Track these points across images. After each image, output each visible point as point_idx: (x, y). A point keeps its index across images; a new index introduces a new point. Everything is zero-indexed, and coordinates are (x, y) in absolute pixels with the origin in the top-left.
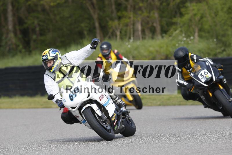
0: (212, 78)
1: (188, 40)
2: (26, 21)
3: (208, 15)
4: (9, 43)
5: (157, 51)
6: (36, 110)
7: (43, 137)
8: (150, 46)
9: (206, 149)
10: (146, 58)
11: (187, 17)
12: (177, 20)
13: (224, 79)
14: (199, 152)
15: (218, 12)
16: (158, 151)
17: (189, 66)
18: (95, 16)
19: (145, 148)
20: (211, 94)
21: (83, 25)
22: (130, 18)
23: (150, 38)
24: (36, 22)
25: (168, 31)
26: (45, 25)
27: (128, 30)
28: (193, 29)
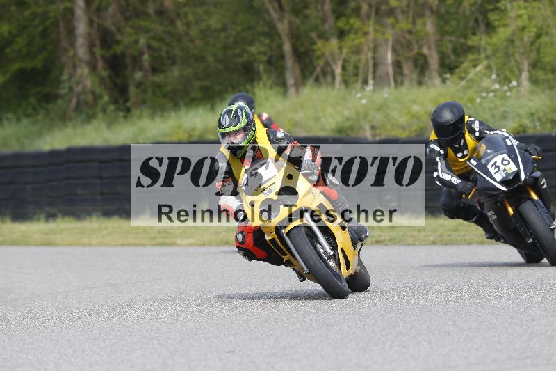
0: (517, 174)
1: (506, 88)
2: (119, 37)
3: (553, 30)
4: (79, 89)
6: (139, 249)
8: (414, 102)
11: (503, 33)
12: (480, 40)
13: (542, 178)
14: (526, 358)
16: (428, 354)
17: (462, 144)
18: (282, 27)
19: (395, 343)
20: (511, 211)
21: (253, 49)
22: (366, 34)
23: (414, 83)
24: (142, 41)
25: (457, 67)
26: (164, 48)
27: (363, 61)
28: (516, 62)
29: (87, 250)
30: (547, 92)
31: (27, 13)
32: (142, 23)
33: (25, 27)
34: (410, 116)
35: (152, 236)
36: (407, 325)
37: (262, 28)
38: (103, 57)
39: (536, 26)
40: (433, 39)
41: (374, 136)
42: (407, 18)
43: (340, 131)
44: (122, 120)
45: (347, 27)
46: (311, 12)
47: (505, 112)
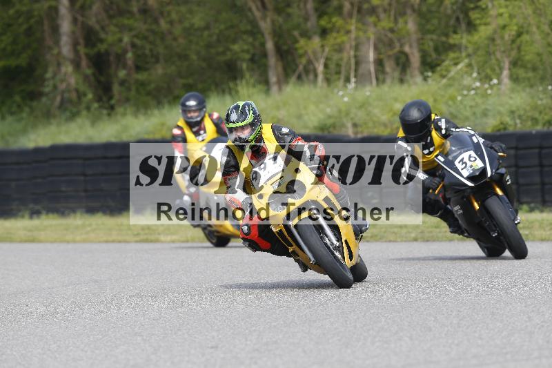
0: (484, 170)
1: (487, 86)
2: (103, 36)
3: (533, 29)
4: (63, 86)
6: (123, 245)
8: (396, 100)
11: (484, 32)
12: (461, 38)
13: (507, 175)
17: (429, 141)
18: (265, 26)
19: (377, 339)
20: (477, 206)
21: (236, 47)
22: (348, 32)
23: (396, 81)
24: (126, 39)
25: (439, 65)
26: (148, 47)
27: (345, 60)
28: (497, 60)
29: (70, 246)
30: (528, 90)
31: (11, 12)
32: (126, 22)
33: (9, 25)
34: (391, 114)
35: (136, 233)
36: (389, 321)
37: (245, 26)
38: (87, 55)
39: (517, 24)
40: (414, 37)
41: (356, 133)
42: (389, 16)
43: (322, 129)
44: (106, 118)
45: (329, 26)
46: (294, 10)
47: (486, 109)
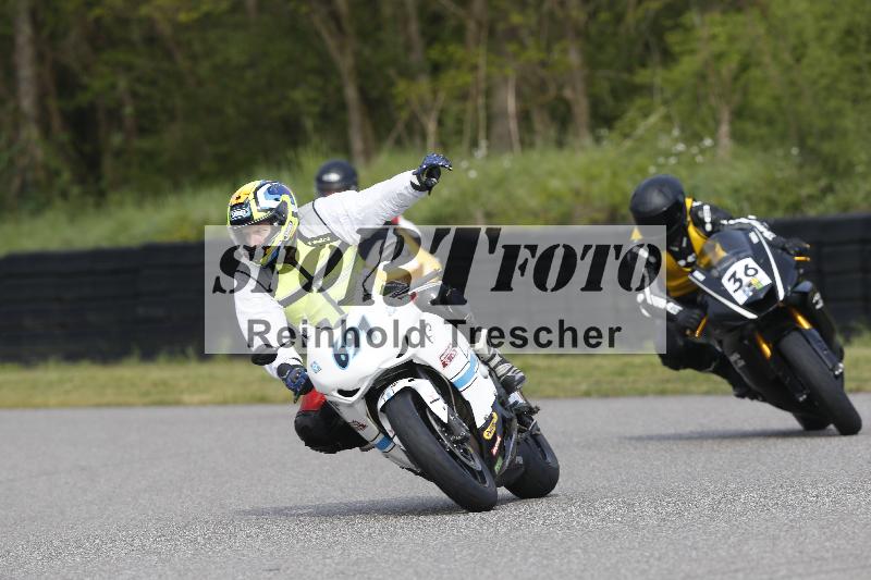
0: (772, 289)
1: (695, 150)
2: (85, 80)
3: (767, 59)
4: (23, 162)
5: (577, 193)
7: (150, 513)
8: (552, 174)
9: (763, 558)
10: (536, 217)
11: (687, 66)
12: (654, 75)
13: (815, 293)
14: (736, 571)
15: (805, 45)
16: (583, 568)
17: (684, 245)
18: (345, 63)
19: (531, 553)
20: (767, 350)
21: (298, 95)
22: (474, 68)
24: (122, 84)
25: (618, 118)
26: (158, 96)
27: (470, 112)
28: (711, 108)
29: (41, 414)
32: (122, 57)
34: (545, 195)
37: (311, 61)
39: (739, 51)
40: (579, 74)
42: (539, 41)
45: (444, 59)
46: (387, 35)
